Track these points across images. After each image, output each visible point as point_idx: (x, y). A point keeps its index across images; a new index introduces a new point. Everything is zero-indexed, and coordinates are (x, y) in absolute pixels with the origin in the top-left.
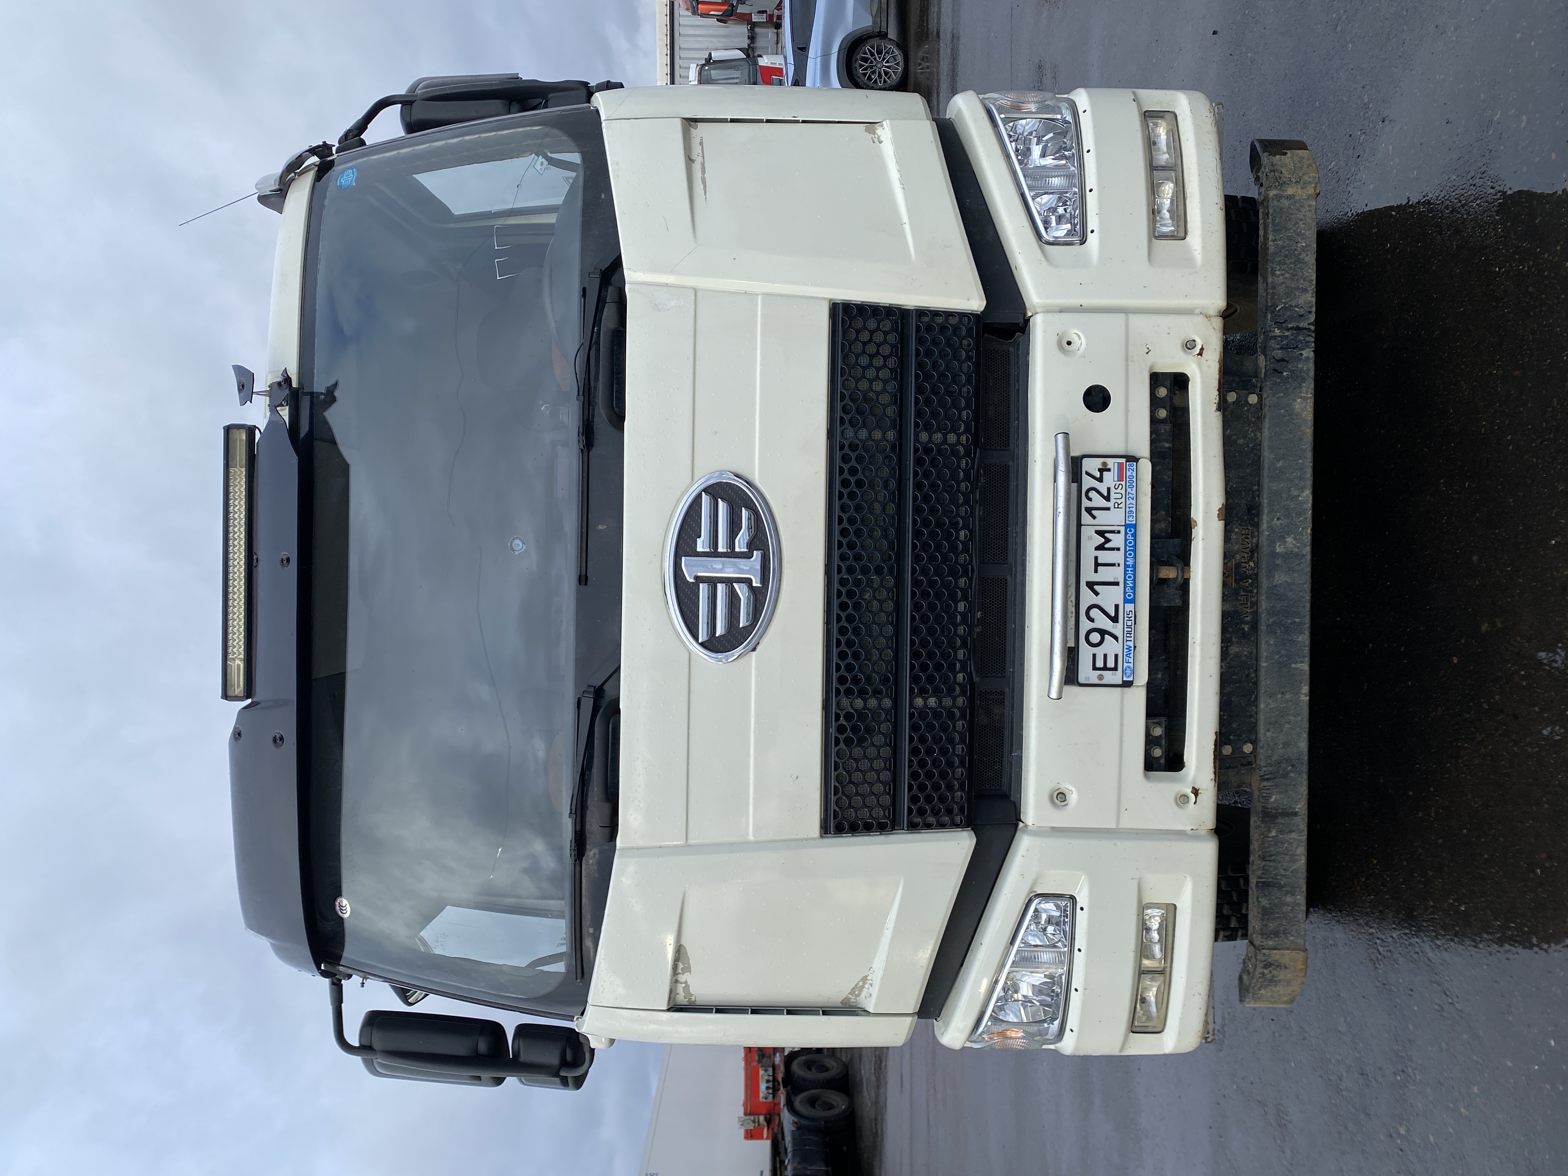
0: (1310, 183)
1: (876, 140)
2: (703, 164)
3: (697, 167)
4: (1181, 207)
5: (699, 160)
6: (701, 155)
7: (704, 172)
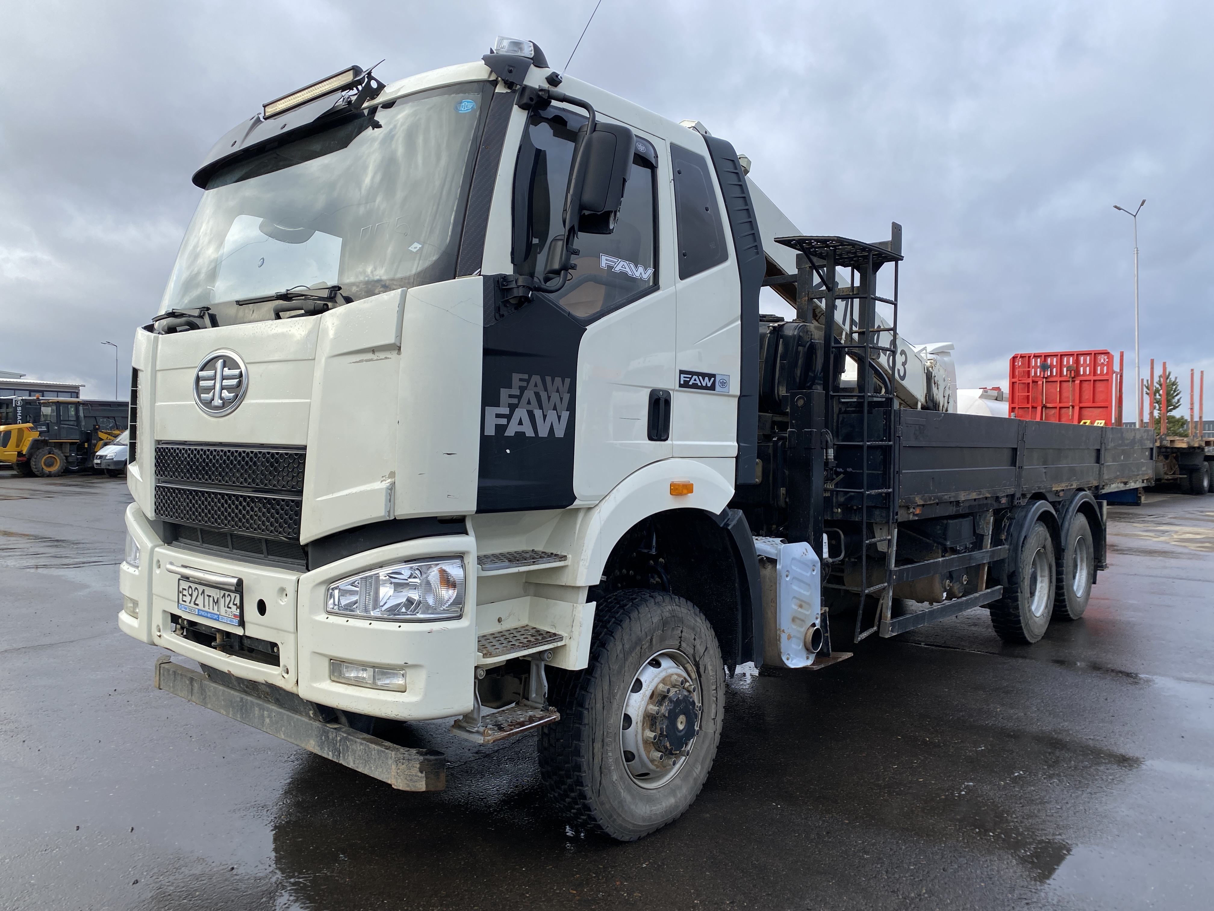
0: (397, 782)
1: (384, 478)
2: (372, 360)
3: (370, 356)
4: (343, 681)
5: (374, 357)
6: (378, 358)
7: (367, 361)
